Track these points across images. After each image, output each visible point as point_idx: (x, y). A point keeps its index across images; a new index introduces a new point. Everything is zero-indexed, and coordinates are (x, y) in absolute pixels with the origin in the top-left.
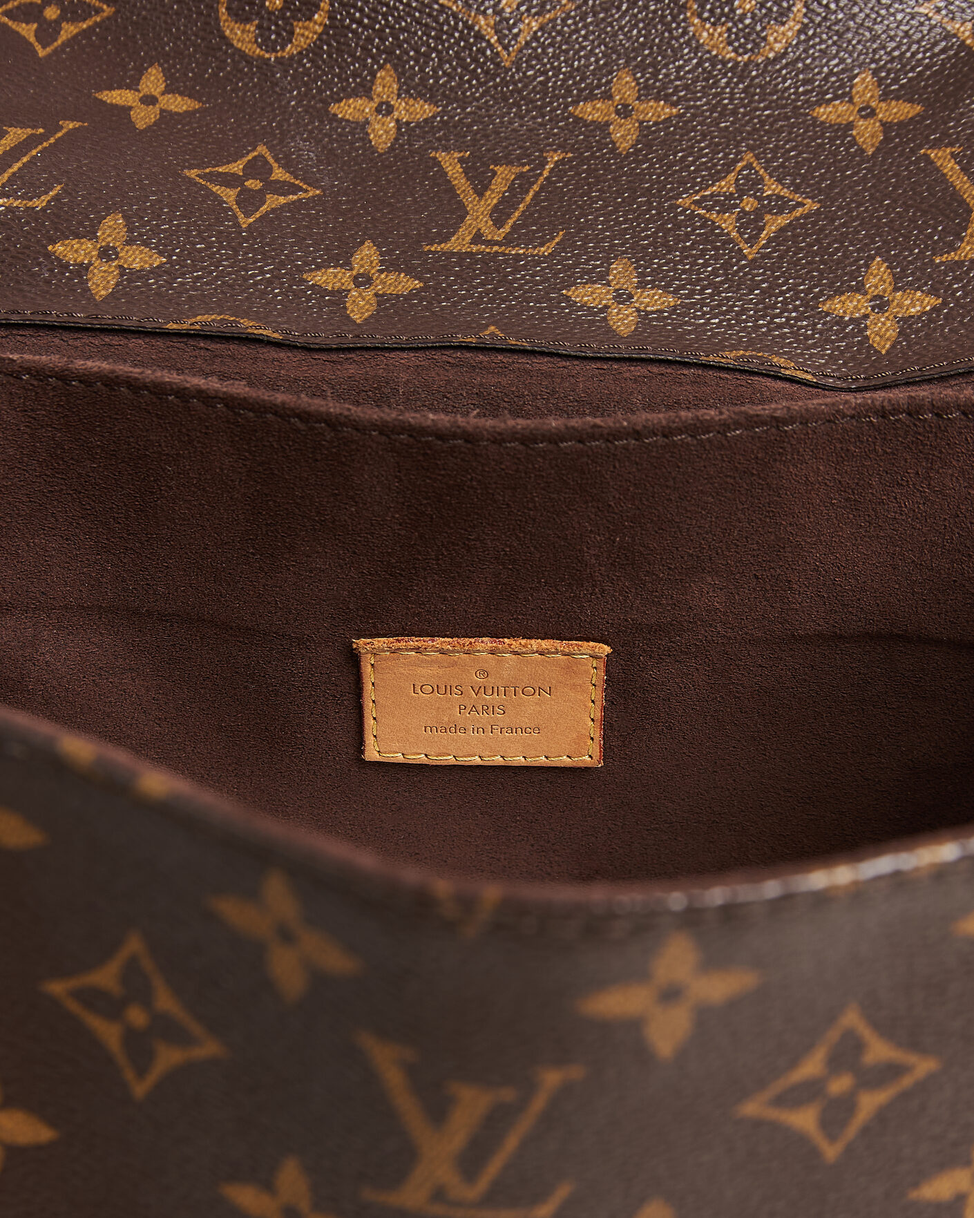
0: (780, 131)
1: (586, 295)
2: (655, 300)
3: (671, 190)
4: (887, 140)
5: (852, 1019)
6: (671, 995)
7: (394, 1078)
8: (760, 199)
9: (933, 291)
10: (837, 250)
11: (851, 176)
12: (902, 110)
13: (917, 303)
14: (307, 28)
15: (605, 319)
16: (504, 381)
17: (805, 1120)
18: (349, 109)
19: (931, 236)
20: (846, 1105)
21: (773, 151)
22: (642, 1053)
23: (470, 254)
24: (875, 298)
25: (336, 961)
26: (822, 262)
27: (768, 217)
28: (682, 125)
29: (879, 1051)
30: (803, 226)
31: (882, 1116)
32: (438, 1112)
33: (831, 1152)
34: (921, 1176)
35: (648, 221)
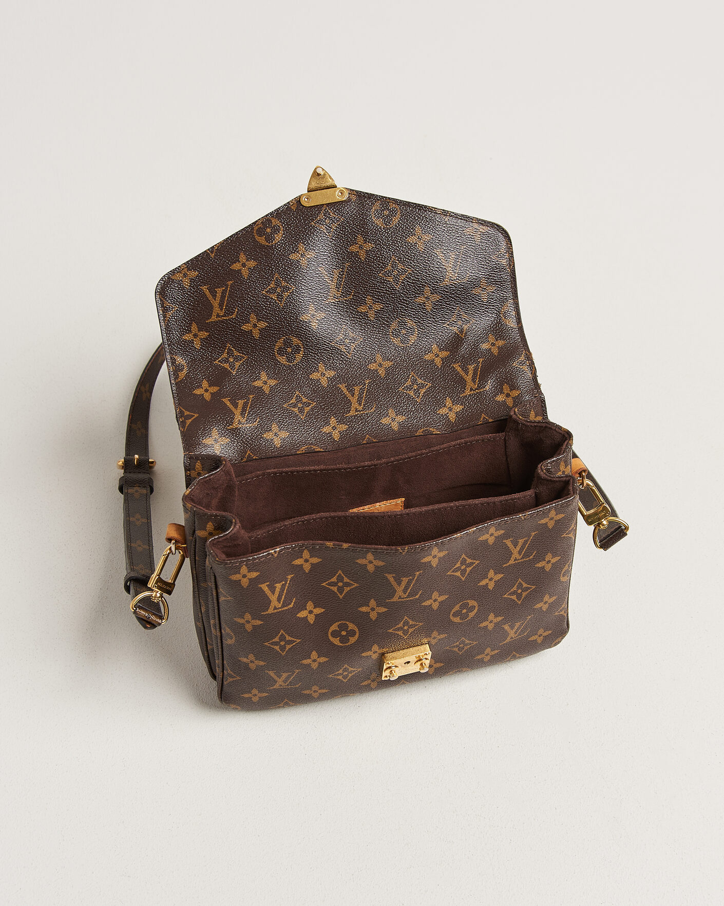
0: (418, 364)
1: (385, 421)
2: (400, 419)
3: (397, 386)
4: (443, 363)
5: (463, 556)
6: (435, 557)
7: (392, 580)
8: (418, 385)
9: (462, 404)
10: (438, 396)
11: (437, 375)
12: (445, 354)
13: (458, 408)
14: (299, 356)
15: (391, 427)
16: (374, 449)
17: (458, 574)
18: (315, 376)
19: (458, 389)
20: (465, 570)
21: (418, 370)
22: (431, 566)
23: (356, 415)
24: (449, 408)
25: (381, 563)
26: (435, 400)
27: (420, 390)
28: (393, 367)
29: (469, 561)
30: (429, 391)
31: (471, 571)
32: (399, 584)
33: (463, 579)
34: (480, 581)
35: (393, 397)
